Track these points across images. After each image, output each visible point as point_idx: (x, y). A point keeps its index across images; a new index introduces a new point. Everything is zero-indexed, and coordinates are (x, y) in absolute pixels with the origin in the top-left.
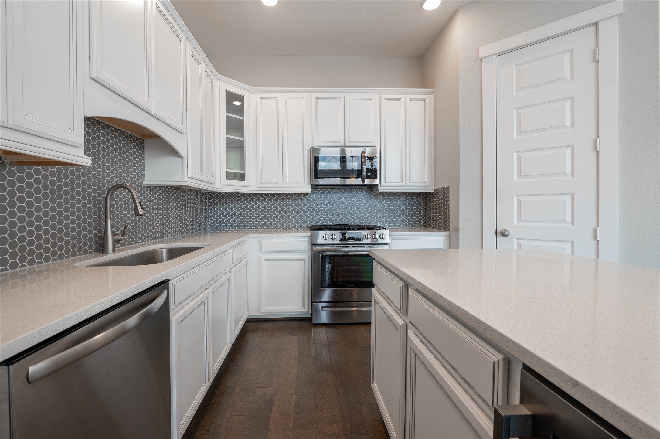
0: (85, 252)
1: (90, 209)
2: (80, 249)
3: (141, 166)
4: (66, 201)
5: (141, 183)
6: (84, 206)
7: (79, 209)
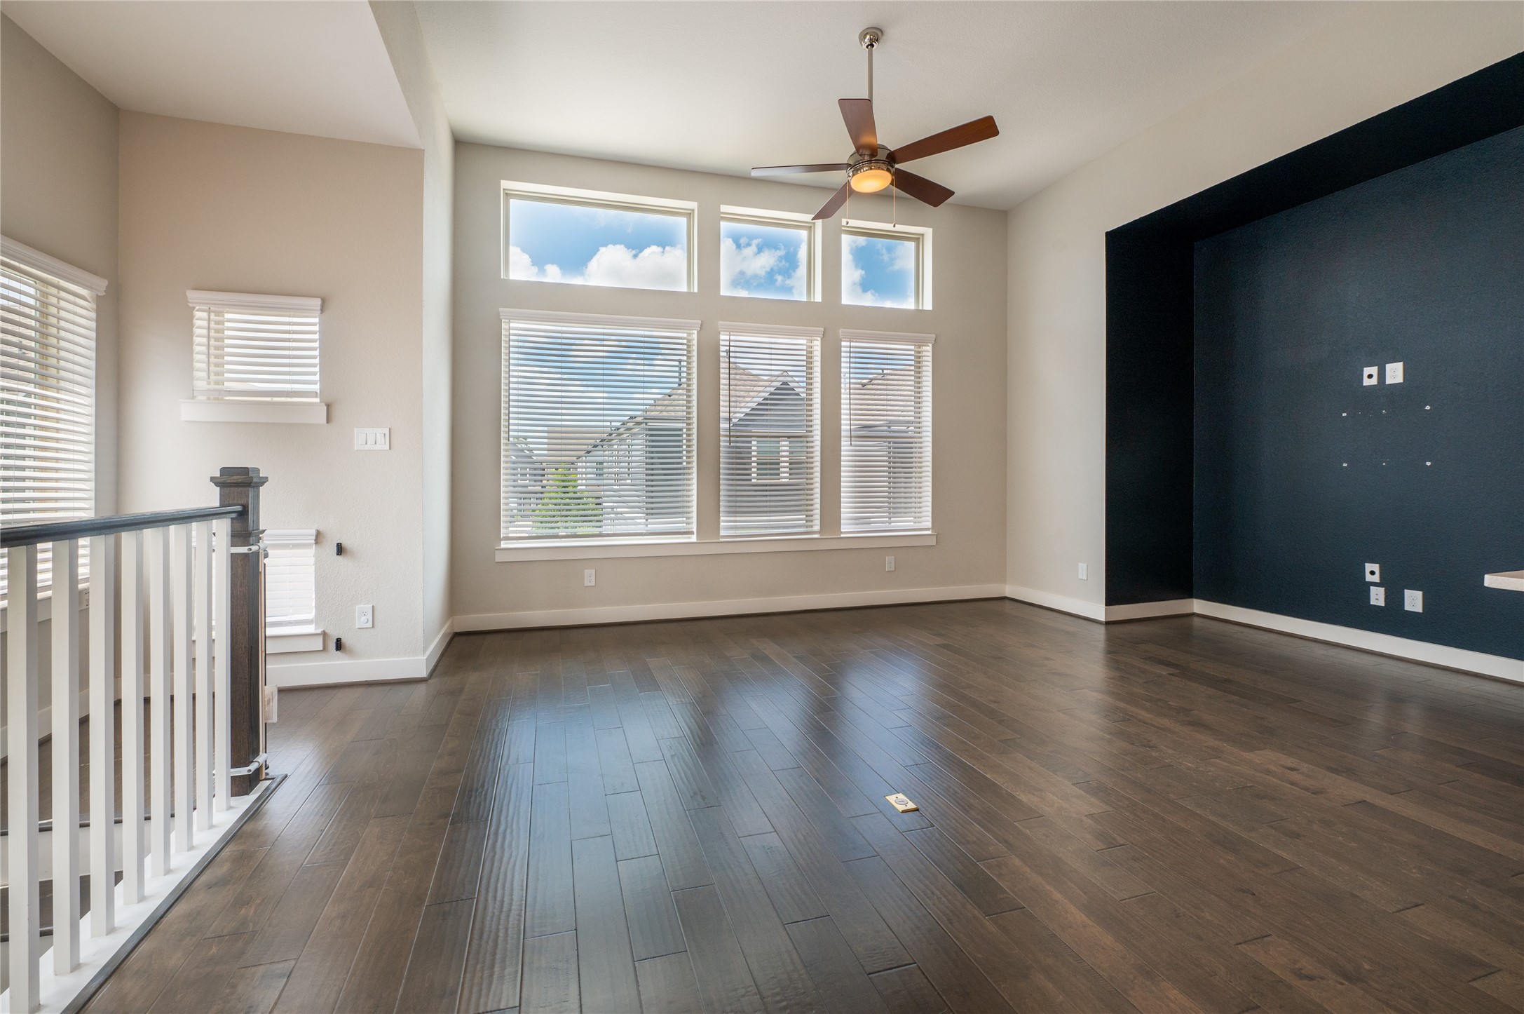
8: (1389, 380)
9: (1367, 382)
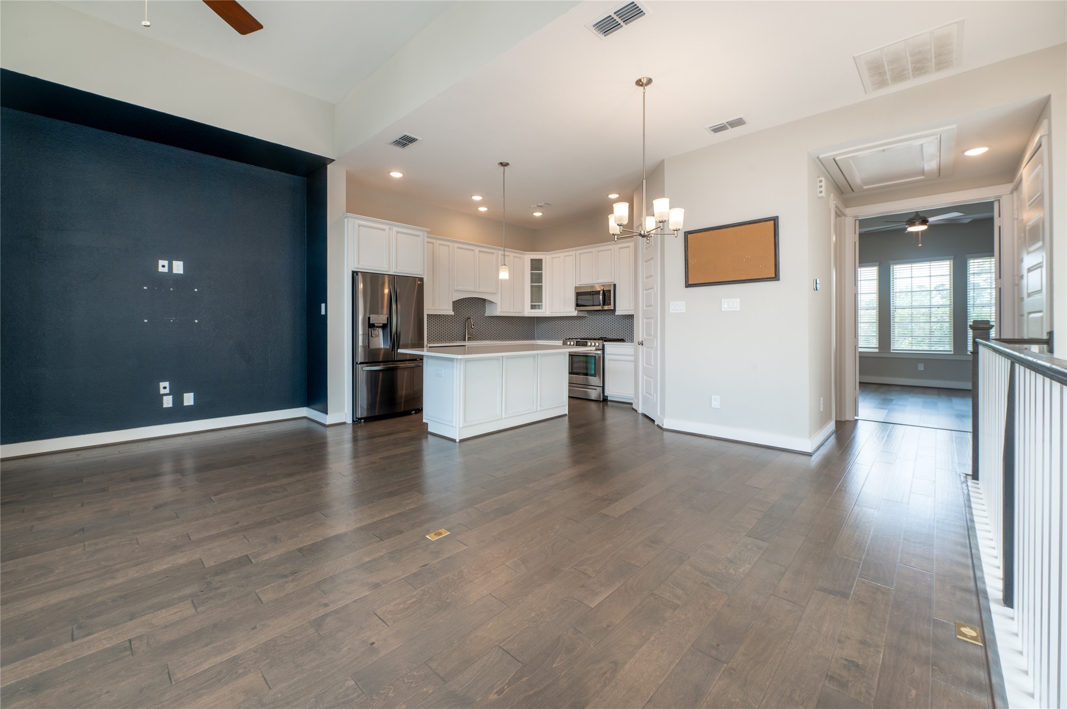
0: (460, 340)
1: (462, 326)
2: (458, 339)
3: (484, 308)
4: (455, 323)
5: (484, 315)
6: (460, 325)
7: (458, 326)
8: (175, 271)
9: (161, 269)
